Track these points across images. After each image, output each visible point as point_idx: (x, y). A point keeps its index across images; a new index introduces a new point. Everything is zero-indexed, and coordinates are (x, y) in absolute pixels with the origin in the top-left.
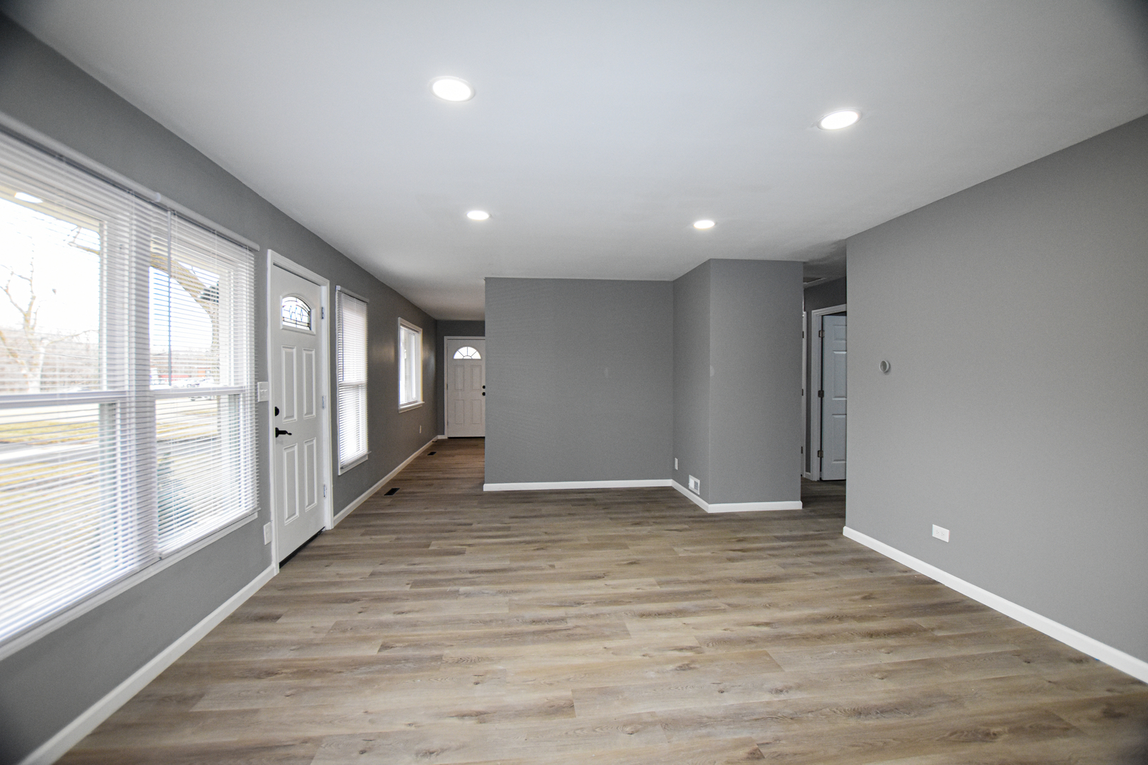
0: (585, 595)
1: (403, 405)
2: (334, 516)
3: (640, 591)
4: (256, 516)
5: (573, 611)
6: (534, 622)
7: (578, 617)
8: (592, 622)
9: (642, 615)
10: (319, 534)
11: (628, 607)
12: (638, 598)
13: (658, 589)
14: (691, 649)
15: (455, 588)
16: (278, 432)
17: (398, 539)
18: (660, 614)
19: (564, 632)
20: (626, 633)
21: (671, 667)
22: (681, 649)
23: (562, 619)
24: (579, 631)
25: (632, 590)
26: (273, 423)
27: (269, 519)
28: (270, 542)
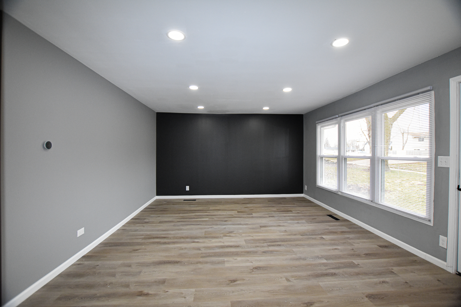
0: (262, 256)
3: (235, 258)
5: (266, 249)
6: (280, 245)
7: (263, 247)
8: (258, 245)
11: (243, 250)
12: (237, 254)
13: (226, 259)
14: (226, 236)
18: (231, 247)
19: (267, 241)
20: (245, 241)
21: (234, 232)
22: (230, 236)
23: (269, 246)
24: (262, 242)
25: (239, 259)
27: (446, 235)
28: (447, 249)
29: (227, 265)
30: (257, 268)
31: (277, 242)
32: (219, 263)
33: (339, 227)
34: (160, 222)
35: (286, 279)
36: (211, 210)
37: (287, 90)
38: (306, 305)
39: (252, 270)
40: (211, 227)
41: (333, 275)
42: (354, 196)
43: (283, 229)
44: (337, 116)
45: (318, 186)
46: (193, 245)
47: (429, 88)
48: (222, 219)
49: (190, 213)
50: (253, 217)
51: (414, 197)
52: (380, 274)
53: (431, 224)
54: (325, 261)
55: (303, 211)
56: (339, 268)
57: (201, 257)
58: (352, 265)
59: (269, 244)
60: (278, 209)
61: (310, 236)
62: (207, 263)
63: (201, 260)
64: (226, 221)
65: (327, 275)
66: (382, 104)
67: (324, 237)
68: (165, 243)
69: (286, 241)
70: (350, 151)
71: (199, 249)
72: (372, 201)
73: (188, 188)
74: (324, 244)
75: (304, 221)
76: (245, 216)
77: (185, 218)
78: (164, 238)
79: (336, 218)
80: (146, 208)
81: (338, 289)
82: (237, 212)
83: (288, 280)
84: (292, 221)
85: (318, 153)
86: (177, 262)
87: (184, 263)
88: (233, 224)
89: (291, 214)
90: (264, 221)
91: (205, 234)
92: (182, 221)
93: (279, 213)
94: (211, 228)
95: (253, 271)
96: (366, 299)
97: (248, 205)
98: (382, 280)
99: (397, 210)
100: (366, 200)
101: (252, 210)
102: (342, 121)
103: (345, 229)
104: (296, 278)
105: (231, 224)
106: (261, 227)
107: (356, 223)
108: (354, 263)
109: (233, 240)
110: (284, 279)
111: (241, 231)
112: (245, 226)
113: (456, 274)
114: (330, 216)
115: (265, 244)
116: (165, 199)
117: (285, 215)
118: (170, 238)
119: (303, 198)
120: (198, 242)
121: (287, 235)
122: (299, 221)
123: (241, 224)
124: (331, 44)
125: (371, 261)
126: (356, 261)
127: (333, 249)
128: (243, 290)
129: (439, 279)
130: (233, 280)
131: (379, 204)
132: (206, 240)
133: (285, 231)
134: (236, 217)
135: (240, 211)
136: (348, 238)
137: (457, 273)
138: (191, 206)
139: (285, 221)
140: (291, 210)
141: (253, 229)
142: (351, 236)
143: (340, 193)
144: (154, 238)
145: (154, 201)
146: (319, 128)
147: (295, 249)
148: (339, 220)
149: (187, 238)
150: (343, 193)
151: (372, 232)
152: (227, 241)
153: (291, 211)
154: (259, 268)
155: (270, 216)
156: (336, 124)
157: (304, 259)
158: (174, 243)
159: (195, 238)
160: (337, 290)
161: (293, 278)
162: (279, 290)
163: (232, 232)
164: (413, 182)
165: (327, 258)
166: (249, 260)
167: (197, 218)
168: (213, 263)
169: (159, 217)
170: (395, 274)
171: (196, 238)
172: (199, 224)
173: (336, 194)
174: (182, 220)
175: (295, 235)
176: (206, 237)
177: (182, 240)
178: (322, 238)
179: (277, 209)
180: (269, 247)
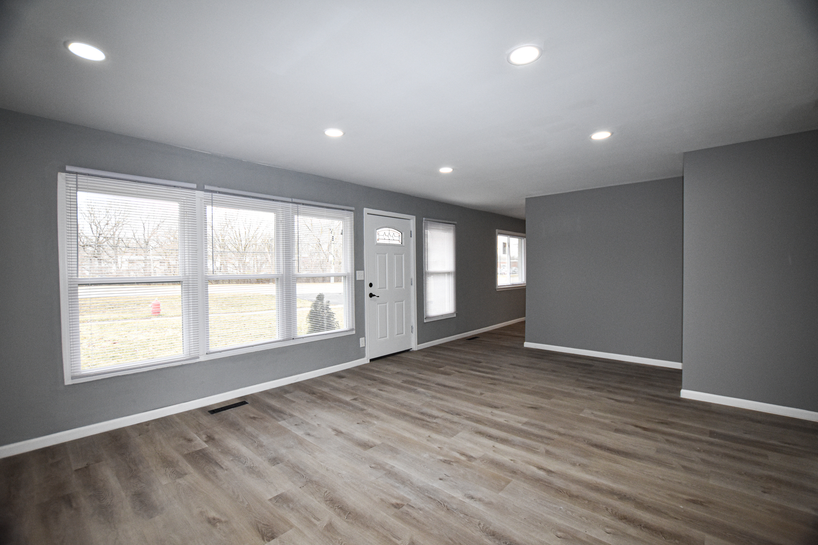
1: (499, 286)
2: (418, 344)
4: (354, 332)
10: (408, 351)
15: (415, 388)
16: (371, 295)
17: (434, 361)
22: (464, 456)
26: (367, 290)
27: (364, 336)
28: (365, 347)
42: (252, 346)
46: (554, 466)
71: (548, 453)
79: (231, 405)
86: (596, 446)
87: (584, 441)
91: (508, 482)
114: (218, 410)
120: (540, 468)
132: (521, 466)
143: (203, 358)
148: (244, 402)
149: (559, 491)
150: (216, 352)
159: (542, 480)
171: (535, 481)
176: (514, 472)
177: (574, 488)
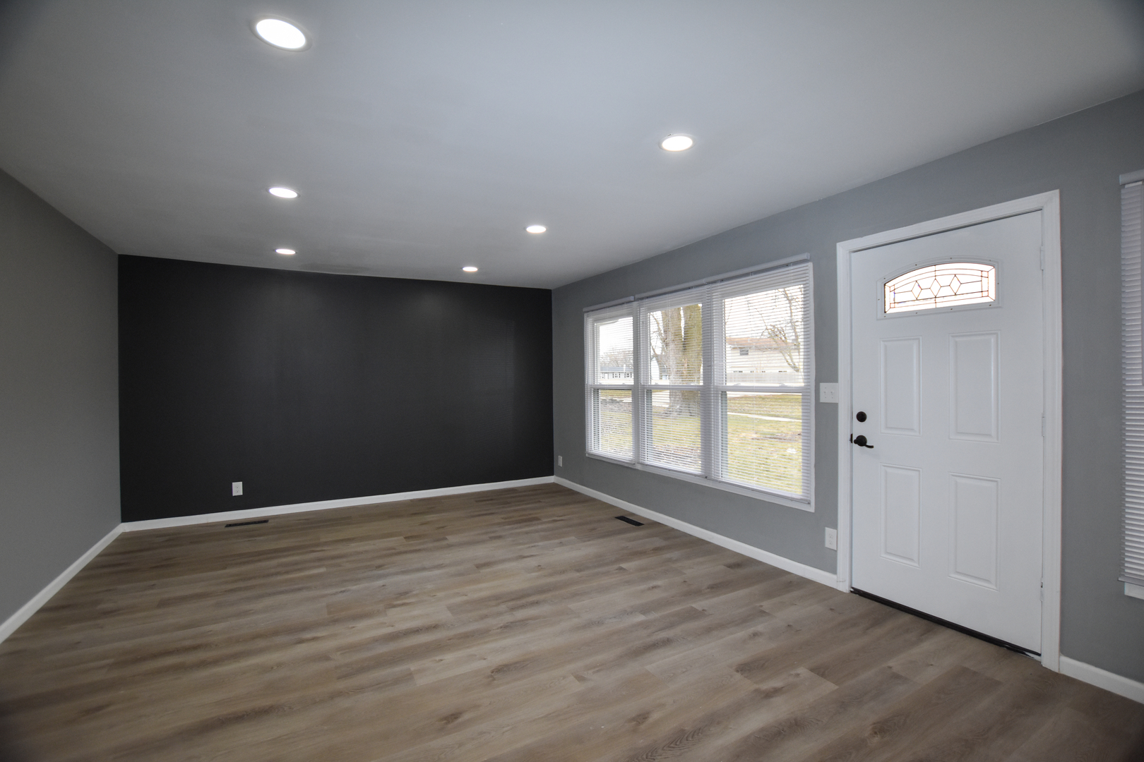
3: (438, 658)
5: (508, 618)
7: (500, 614)
9: (435, 627)
11: (451, 633)
12: (439, 647)
13: (413, 666)
14: (394, 606)
18: (417, 631)
20: (451, 608)
21: (414, 593)
22: (403, 604)
23: (513, 609)
24: (492, 603)
25: (449, 657)
27: (835, 526)
28: (836, 551)
29: (422, 681)
30: (501, 670)
31: (529, 595)
32: (397, 681)
33: (647, 540)
34: (163, 604)
35: (576, 678)
36: (326, 543)
37: (536, 229)
38: (635, 723)
39: (491, 676)
40: (343, 589)
41: (667, 642)
42: (670, 470)
43: (532, 562)
44: (632, 298)
45: (589, 454)
46: (302, 650)
47: (804, 256)
48: (369, 563)
49: (260, 561)
50: (449, 546)
51: (753, 462)
52: (744, 621)
53: (812, 509)
54: (641, 618)
55: (564, 515)
56: (671, 625)
57: (339, 678)
58: (694, 615)
59: (511, 604)
60: (506, 519)
61: (596, 570)
62: (360, 689)
63: (341, 685)
64: (379, 567)
65: (654, 646)
66: (722, 280)
67: (624, 565)
68: (203, 664)
69: (549, 590)
70: (622, 376)
71: (325, 657)
72: (706, 477)
73: (237, 489)
74: (628, 583)
75: (573, 538)
76: (430, 545)
77: (250, 579)
78: (195, 648)
79: (634, 522)
80: (89, 568)
81: (684, 670)
82: (402, 537)
83: (581, 679)
84: (546, 542)
85: (589, 381)
87: (290, 708)
88: (404, 572)
89: (540, 527)
90: (481, 552)
91: (329, 613)
92: (240, 589)
93: (512, 526)
94: (341, 592)
95: (494, 679)
96: (738, 676)
97: (429, 517)
98: (751, 630)
99: (753, 490)
100: (695, 475)
101: (443, 527)
102: (642, 309)
103: (658, 542)
104: (597, 669)
105: (397, 574)
106: (479, 566)
107: (676, 527)
108: (695, 610)
109: (416, 612)
110: (572, 678)
111: (429, 586)
112: (437, 572)
113: (851, 592)
114: (623, 518)
115: (503, 607)
116: (154, 530)
117: (526, 529)
118: (216, 645)
119: (554, 485)
120: (314, 639)
121: (545, 576)
122: (563, 540)
123: (424, 569)
124: (659, 144)
125: (723, 598)
126: (699, 604)
127: (649, 589)
128: (485, 733)
129: (832, 608)
130: (452, 715)
131: (720, 482)
132: (338, 629)
133: (539, 568)
134: (406, 552)
135: (409, 534)
136: (670, 560)
137: (852, 590)
138: (258, 538)
139: (533, 545)
140: (536, 516)
141: (460, 574)
142: (674, 554)
143: (639, 467)
144: (155, 656)
145: (117, 540)
146: (589, 323)
147: (573, 605)
148: (642, 524)
149: (276, 633)
150: (647, 465)
151: (709, 540)
152: (400, 619)
153: (537, 519)
154: (505, 669)
155: (492, 538)
156: (628, 315)
157: (599, 623)
158: (236, 657)
159: (301, 631)
160: (684, 672)
161: (590, 672)
162: (569, 707)
163: (406, 593)
164: (744, 434)
165: (645, 609)
166: (475, 655)
167: (287, 572)
168: (379, 685)
169: (153, 587)
170: (768, 614)
171: (305, 628)
172: (300, 589)
173: (631, 468)
174: (242, 584)
175: (563, 572)
176: (335, 621)
177: (262, 643)
178: (621, 569)
179: (503, 518)
180: (514, 613)
